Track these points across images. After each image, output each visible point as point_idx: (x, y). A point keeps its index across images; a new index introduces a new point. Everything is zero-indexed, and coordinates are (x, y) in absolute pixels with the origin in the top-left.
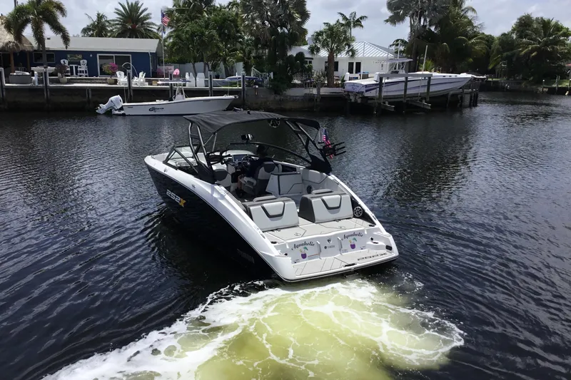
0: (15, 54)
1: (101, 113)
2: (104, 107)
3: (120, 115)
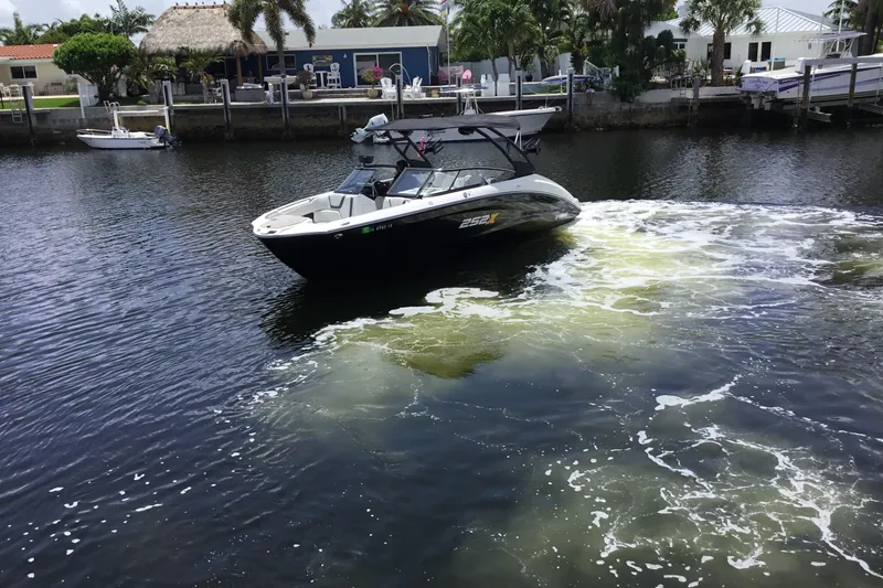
0: (242, 58)
1: (359, 141)
2: (361, 132)
3: (383, 143)
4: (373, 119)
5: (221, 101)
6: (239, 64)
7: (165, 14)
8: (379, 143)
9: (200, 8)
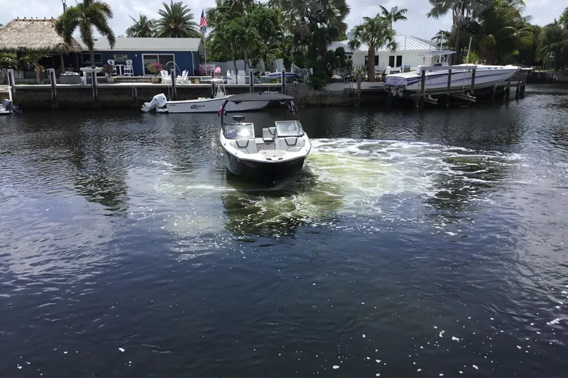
0: (65, 55)
1: (146, 111)
2: (148, 105)
3: (164, 113)
4: (156, 97)
6: (62, 58)
7: (9, 24)
8: (161, 113)
9: (34, 21)
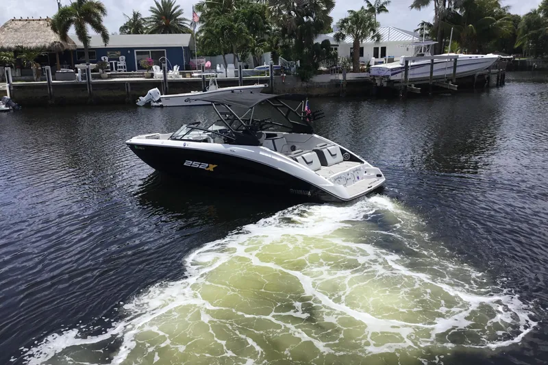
0: (60, 53)
1: (141, 105)
2: (143, 99)
3: (158, 107)
4: (151, 91)
5: (46, 80)
6: (57, 56)
7: (6, 24)
8: (156, 106)
9: (30, 20)
